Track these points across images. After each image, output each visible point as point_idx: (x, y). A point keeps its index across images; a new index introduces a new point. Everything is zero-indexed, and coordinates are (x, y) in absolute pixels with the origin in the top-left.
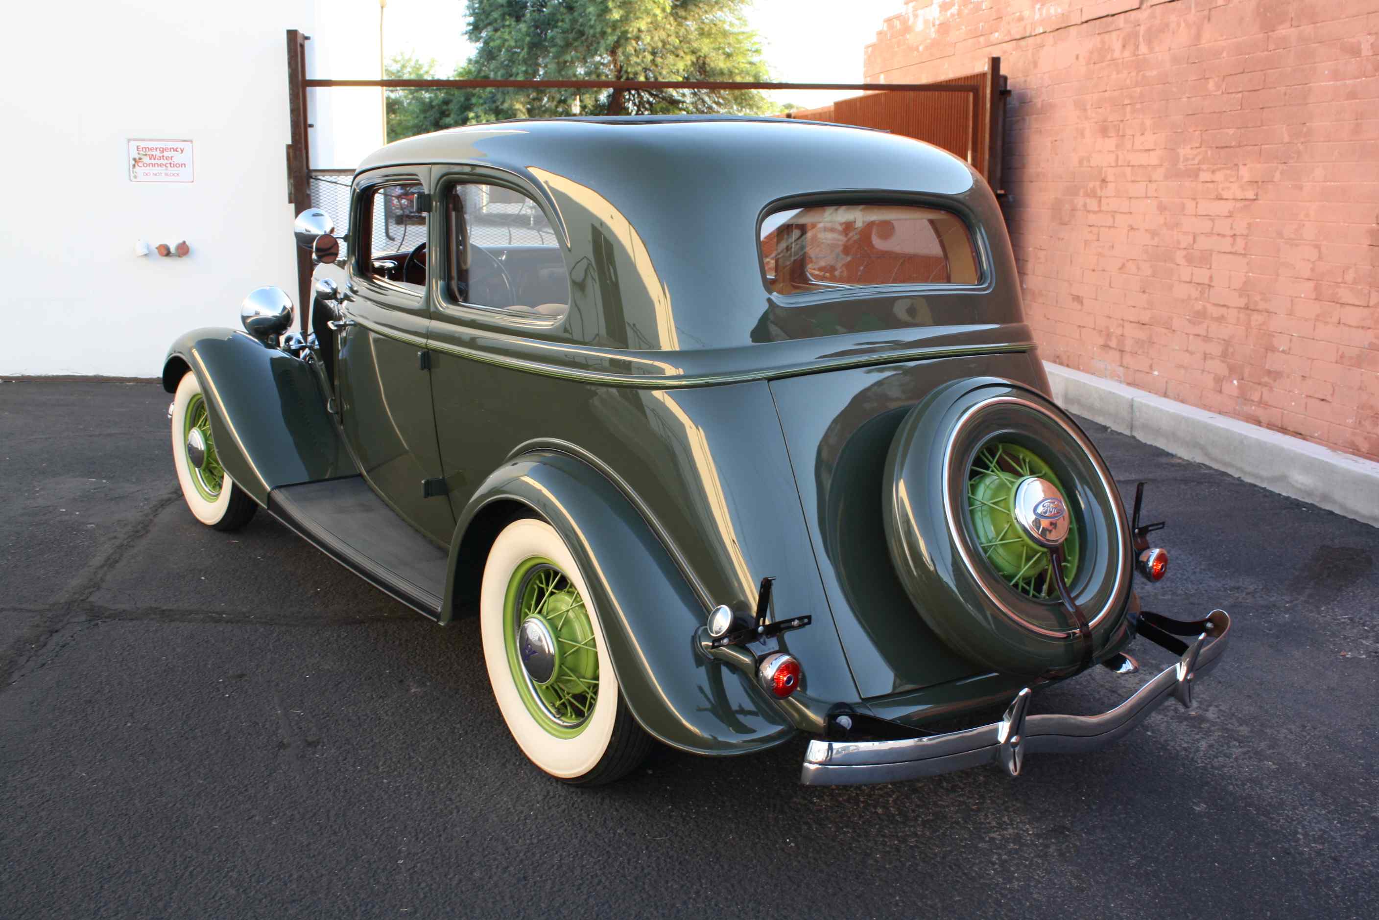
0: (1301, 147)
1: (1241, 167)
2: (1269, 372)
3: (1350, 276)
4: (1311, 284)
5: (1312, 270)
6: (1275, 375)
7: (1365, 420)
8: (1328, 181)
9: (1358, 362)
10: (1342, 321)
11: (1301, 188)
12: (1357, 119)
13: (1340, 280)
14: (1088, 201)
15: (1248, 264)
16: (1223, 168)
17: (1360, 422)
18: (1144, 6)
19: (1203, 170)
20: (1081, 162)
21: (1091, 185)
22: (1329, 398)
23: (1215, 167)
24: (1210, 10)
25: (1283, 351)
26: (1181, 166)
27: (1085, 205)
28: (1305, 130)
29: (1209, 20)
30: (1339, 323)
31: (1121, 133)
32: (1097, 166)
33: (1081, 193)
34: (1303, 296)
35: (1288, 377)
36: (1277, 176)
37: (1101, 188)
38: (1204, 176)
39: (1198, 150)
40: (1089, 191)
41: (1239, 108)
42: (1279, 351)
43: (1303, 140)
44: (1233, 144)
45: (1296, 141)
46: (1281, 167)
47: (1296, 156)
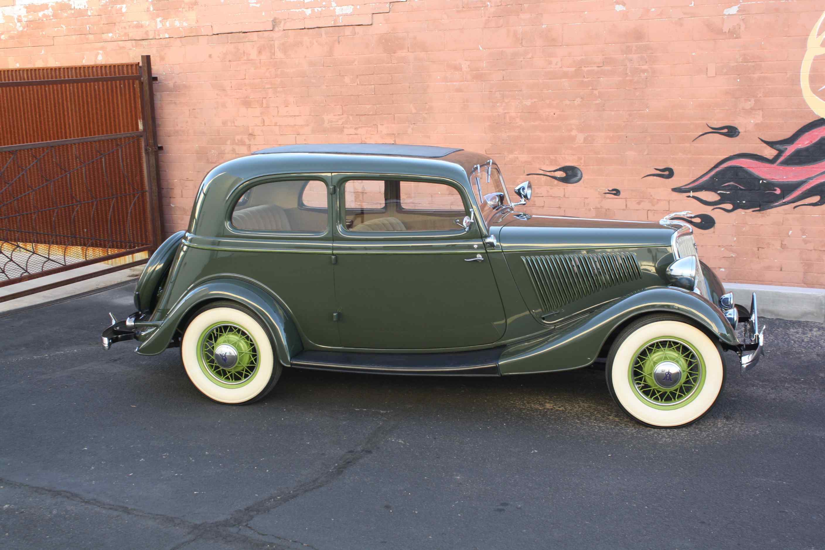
0: (426, 116)
1: (379, 126)
8: (448, 133)
11: (429, 137)
14: (237, 148)
16: (365, 127)
18: (276, 29)
19: (346, 128)
20: (224, 123)
21: (238, 137)
23: (357, 126)
24: (339, 37)
26: (326, 125)
27: (234, 150)
28: (427, 107)
29: (339, 42)
31: (264, 105)
32: (243, 126)
33: (229, 142)
34: (439, 193)
36: (410, 131)
37: (250, 140)
38: (346, 131)
39: (342, 116)
40: (236, 141)
41: (373, 93)
43: (426, 112)
44: (371, 113)
45: (421, 112)
46: (412, 126)
47: (422, 120)
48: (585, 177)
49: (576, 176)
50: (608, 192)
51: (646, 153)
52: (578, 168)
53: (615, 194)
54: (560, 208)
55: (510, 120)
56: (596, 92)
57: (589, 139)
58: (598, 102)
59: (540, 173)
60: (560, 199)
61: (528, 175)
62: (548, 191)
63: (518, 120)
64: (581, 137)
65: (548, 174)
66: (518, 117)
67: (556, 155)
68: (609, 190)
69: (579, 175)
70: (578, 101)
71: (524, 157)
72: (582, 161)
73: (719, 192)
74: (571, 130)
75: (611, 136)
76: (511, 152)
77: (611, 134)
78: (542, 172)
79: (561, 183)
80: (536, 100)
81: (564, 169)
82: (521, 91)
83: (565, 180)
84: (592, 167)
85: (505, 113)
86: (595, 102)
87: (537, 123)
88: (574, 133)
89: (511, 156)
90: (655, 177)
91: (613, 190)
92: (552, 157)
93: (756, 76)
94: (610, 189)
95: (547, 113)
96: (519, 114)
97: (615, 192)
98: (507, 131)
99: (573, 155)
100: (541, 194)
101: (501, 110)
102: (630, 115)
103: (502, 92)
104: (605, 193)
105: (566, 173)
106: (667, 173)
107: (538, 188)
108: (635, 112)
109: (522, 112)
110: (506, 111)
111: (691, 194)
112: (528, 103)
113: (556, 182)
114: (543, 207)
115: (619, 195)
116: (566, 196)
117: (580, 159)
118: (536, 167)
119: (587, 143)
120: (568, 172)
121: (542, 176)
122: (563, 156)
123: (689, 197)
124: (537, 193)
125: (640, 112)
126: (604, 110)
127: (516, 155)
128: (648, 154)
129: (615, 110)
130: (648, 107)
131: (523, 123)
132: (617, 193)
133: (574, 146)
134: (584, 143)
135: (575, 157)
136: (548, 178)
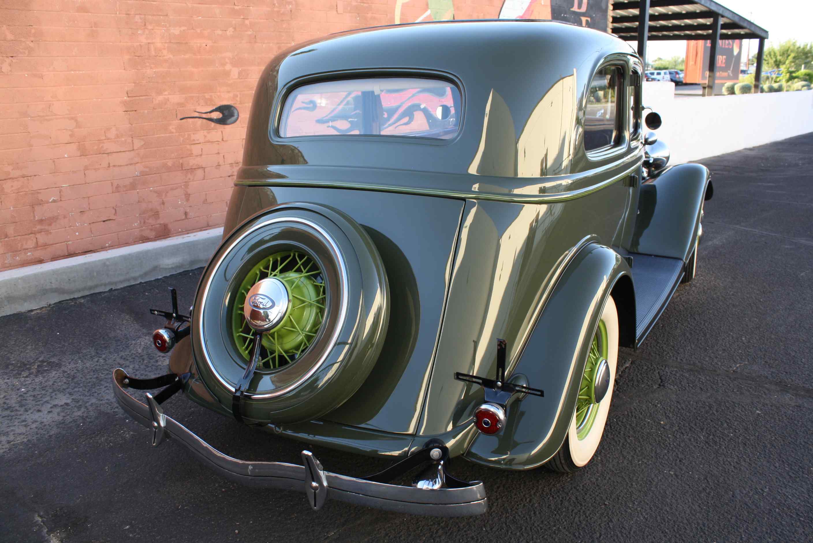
0: (31, 45)
2: (41, 221)
3: (112, 134)
4: (74, 147)
5: (71, 136)
6: (52, 220)
7: (148, 219)
8: (72, 70)
9: (133, 186)
10: (111, 165)
12: (92, 27)
13: (103, 138)
17: (144, 222)
22: (113, 217)
25: (54, 201)
28: (33, 31)
30: (109, 167)
34: (66, 156)
35: (65, 217)
42: (48, 202)
43: (32, 39)
45: (23, 39)
46: (8, 60)
47: (27, 52)
49: (232, 115)
52: (234, 107)
54: (218, 153)
55: (155, 53)
56: (247, 22)
57: (244, 73)
58: (249, 33)
59: (195, 116)
60: (218, 144)
61: (181, 119)
62: (205, 136)
63: (165, 52)
64: (235, 72)
65: (204, 116)
66: (164, 49)
67: (210, 94)
69: (236, 114)
70: (230, 32)
71: (175, 98)
72: (238, 99)
73: (349, 120)
74: (224, 64)
76: (159, 92)
78: (197, 115)
79: (218, 126)
80: (183, 28)
81: (220, 109)
82: (167, 15)
83: (222, 121)
85: (149, 43)
86: (247, 33)
87: (187, 56)
88: (228, 67)
89: (160, 98)
92: (207, 96)
93: (369, 15)
95: (199, 45)
96: (166, 45)
98: (152, 66)
99: (229, 92)
100: (198, 140)
101: (143, 40)
103: (142, 16)
105: (223, 114)
107: (194, 134)
108: (283, 45)
109: (169, 43)
110: (149, 41)
111: (330, 124)
112: (176, 31)
113: (213, 124)
114: (201, 155)
116: (224, 140)
117: (235, 96)
118: (192, 108)
119: (242, 79)
120: (224, 112)
121: (197, 119)
122: (219, 94)
123: (328, 127)
124: (194, 140)
126: (256, 42)
127: (166, 97)
129: (266, 42)
130: (293, 40)
131: (171, 56)
133: (229, 82)
134: (239, 78)
135: (231, 95)
136: (204, 121)
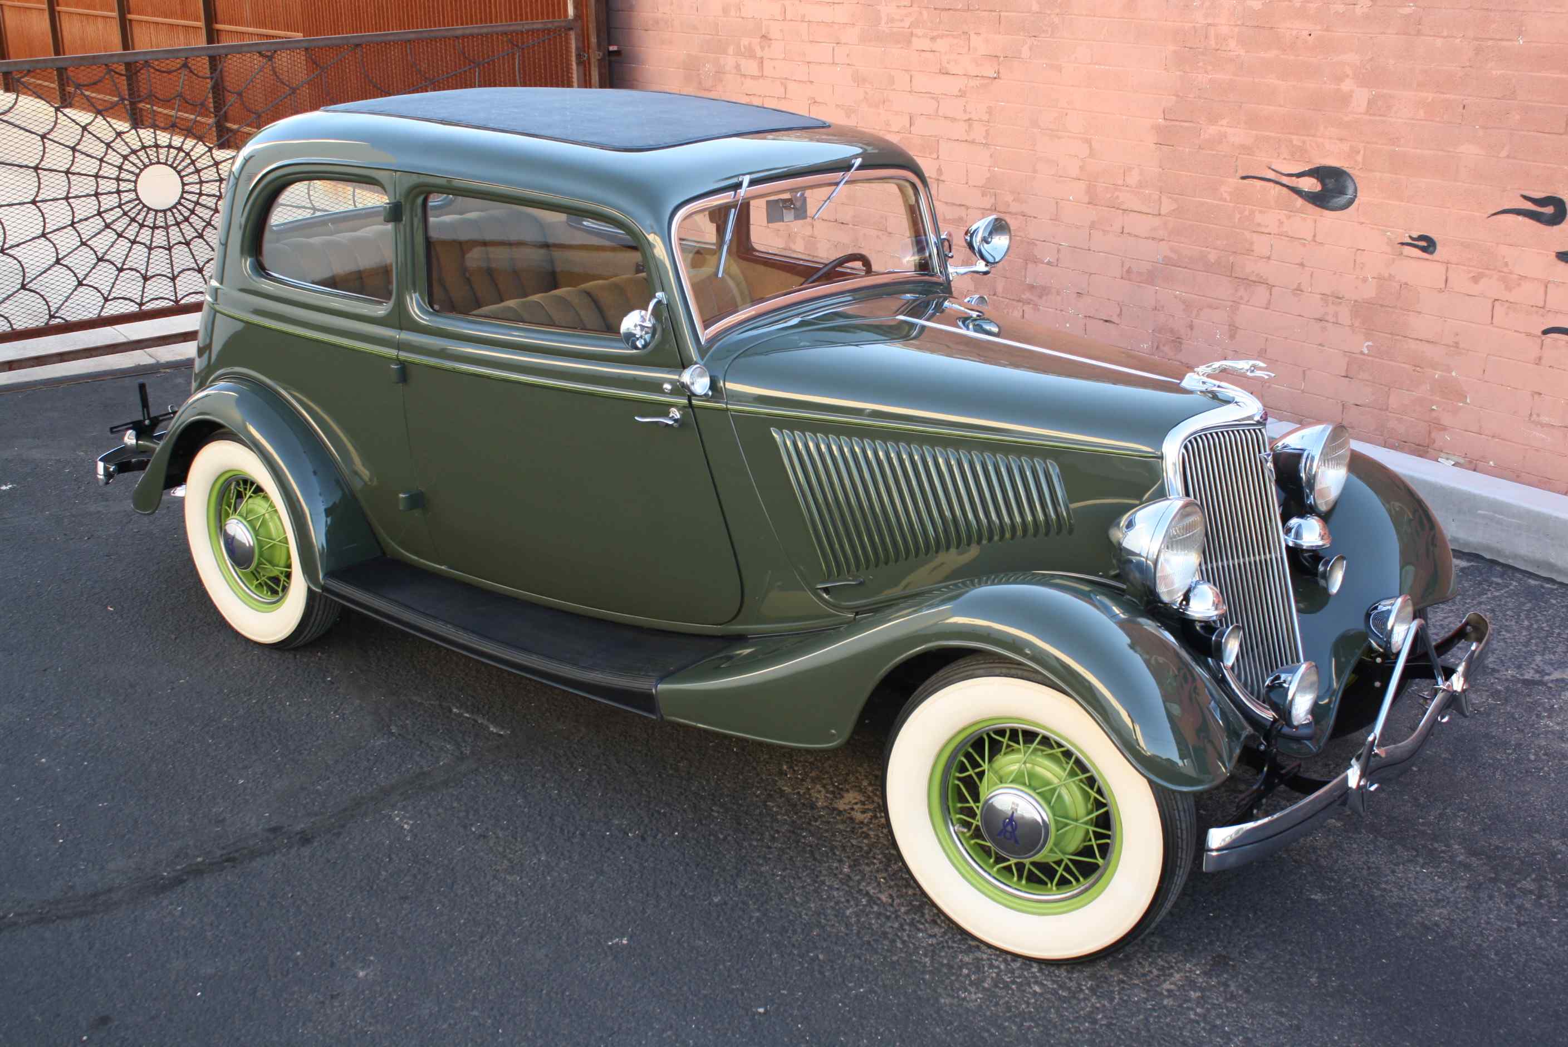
0: (1056, 20)
1: (973, 37)
2: (1032, 287)
3: (1133, 179)
4: (1082, 185)
5: (1082, 168)
6: (1043, 291)
7: (1164, 345)
8: (1096, 64)
9: (1151, 278)
10: (1125, 231)
11: (1059, 69)
13: (1120, 182)
14: (743, 62)
15: (991, 156)
16: (947, 36)
17: (1157, 348)
19: (917, 36)
20: (725, 11)
21: (745, 41)
22: (1115, 319)
23: (935, 34)
25: (1049, 263)
26: (883, 27)
27: (738, 67)
30: (1122, 233)
32: (753, 17)
33: (731, 50)
34: (1071, 198)
35: (1058, 293)
36: (1025, 52)
37: (762, 48)
38: (918, 43)
39: (910, 10)
40: (743, 49)
42: (1043, 263)
43: (1058, 10)
44: (960, 6)
45: (1048, 11)
46: (1029, 41)
47: (1050, 29)
48: (1362, 198)
49: (1342, 192)
50: (1410, 241)
51: (1503, 154)
52: (1349, 175)
53: (1424, 249)
54: (1302, 265)
55: (1217, 44)
57: (1380, 103)
58: (1406, 11)
59: (1268, 177)
60: (1304, 245)
61: (1243, 178)
62: (1281, 223)
63: (1232, 44)
64: (1361, 97)
65: (1285, 180)
66: (1232, 37)
67: (1305, 138)
68: (1410, 237)
69: (1350, 191)
71: (1238, 135)
72: (1359, 158)
74: (1339, 79)
75: (1430, 100)
76: (1213, 120)
77: (1429, 96)
78: (1271, 175)
79: (1310, 207)
81: (1318, 173)
83: (1319, 200)
84: (1378, 175)
85: (1209, 25)
86: (1401, 11)
87: (1271, 54)
88: (1347, 85)
89: (1213, 130)
90: (1520, 218)
91: (1422, 238)
92: (1296, 140)
94: (1415, 235)
95: (1294, 33)
96: (1236, 29)
97: (1423, 244)
98: (1210, 68)
99: (1341, 140)
100: (1267, 226)
101: (1199, 18)
102: (1478, 51)
104: (1402, 244)
105: (1323, 184)
106: (1549, 210)
107: (1261, 212)
108: (1490, 43)
109: (1243, 24)
110: (1210, 21)
112: (1257, 3)
113: (1299, 202)
114: (1269, 258)
115: (1432, 253)
116: (1317, 239)
117: (1354, 151)
118: (1262, 161)
119: (1374, 115)
120: (1327, 181)
121: (1272, 185)
122: (1320, 140)
124: (1259, 225)
125: (1504, 43)
126: (1419, 33)
127: (1223, 129)
128: (1508, 157)
129: (1445, 34)
130: (1520, 33)
131: (1242, 52)
132: (1429, 246)
133: (1346, 119)
134: (1367, 113)
135: (1345, 147)
136: (1285, 190)
